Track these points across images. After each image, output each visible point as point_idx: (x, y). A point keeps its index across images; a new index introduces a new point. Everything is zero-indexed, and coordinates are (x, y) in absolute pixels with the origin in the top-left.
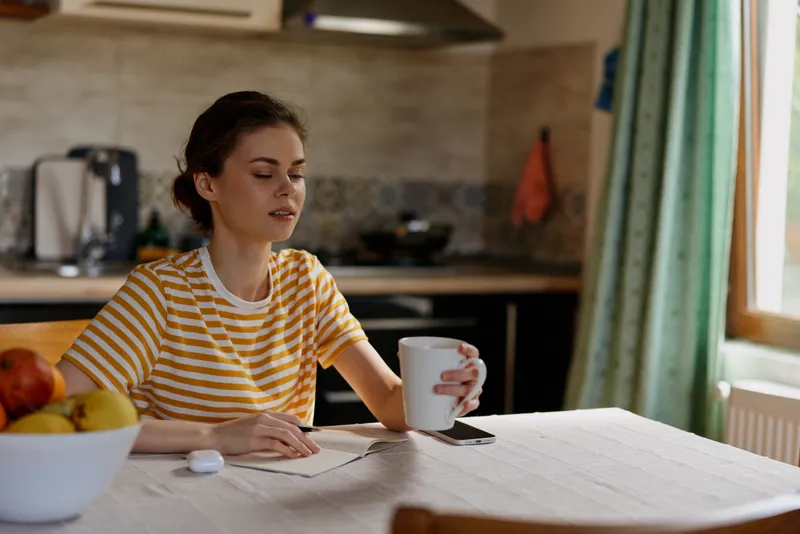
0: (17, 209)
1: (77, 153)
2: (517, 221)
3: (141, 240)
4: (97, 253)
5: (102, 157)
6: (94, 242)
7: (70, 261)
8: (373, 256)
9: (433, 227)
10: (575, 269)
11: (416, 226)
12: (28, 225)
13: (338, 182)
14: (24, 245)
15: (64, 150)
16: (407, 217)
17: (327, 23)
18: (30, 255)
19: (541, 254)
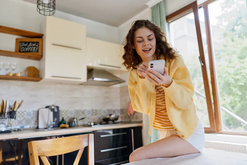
0: (35, 119)
1: (47, 107)
2: (129, 115)
3: (60, 123)
4: (52, 126)
5: (53, 107)
6: (51, 124)
7: (46, 128)
8: (105, 123)
9: (116, 116)
10: (141, 122)
11: (112, 116)
12: (37, 121)
13: (96, 110)
14: (36, 126)
15: (45, 106)
16: (110, 115)
17: (96, 79)
18: (38, 128)
19: (133, 120)
